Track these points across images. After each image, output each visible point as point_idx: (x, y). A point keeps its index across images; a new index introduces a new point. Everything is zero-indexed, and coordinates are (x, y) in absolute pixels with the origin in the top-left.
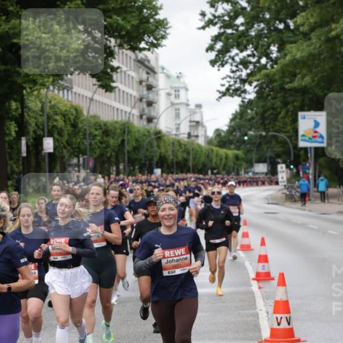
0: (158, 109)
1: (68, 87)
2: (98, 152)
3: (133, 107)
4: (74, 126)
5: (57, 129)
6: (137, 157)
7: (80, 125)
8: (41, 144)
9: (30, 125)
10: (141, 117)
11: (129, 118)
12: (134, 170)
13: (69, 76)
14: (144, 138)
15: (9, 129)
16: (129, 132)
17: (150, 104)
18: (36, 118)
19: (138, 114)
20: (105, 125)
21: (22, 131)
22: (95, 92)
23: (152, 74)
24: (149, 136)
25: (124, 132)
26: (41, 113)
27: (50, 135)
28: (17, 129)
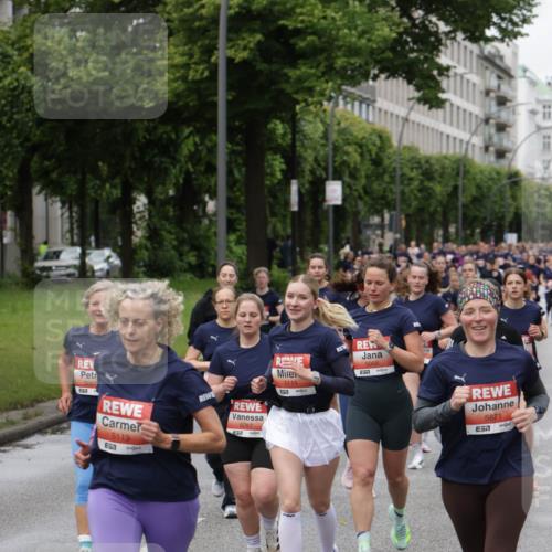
0: (515, 137)
1: (367, 99)
2: (415, 204)
3: (473, 134)
4: (377, 162)
5: (349, 166)
6: (477, 213)
7: (386, 162)
8: (323, 191)
9: (305, 159)
10: (486, 149)
11: (467, 150)
12: (472, 235)
13: (371, 82)
14: (490, 183)
15: (271, 166)
16: (467, 172)
17: (501, 128)
18: (314, 149)
19: (482, 145)
20: (427, 162)
21: (292, 170)
22: (411, 109)
23: (506, 79)
24: (499, 180)
25: (458, 174)
26: (323, 142)
27: (337, 176)
28: (284, 166)
